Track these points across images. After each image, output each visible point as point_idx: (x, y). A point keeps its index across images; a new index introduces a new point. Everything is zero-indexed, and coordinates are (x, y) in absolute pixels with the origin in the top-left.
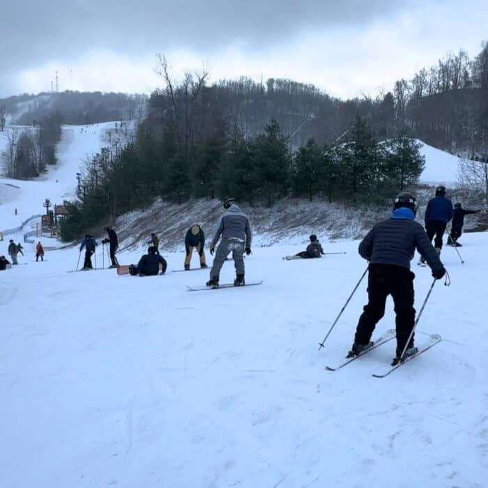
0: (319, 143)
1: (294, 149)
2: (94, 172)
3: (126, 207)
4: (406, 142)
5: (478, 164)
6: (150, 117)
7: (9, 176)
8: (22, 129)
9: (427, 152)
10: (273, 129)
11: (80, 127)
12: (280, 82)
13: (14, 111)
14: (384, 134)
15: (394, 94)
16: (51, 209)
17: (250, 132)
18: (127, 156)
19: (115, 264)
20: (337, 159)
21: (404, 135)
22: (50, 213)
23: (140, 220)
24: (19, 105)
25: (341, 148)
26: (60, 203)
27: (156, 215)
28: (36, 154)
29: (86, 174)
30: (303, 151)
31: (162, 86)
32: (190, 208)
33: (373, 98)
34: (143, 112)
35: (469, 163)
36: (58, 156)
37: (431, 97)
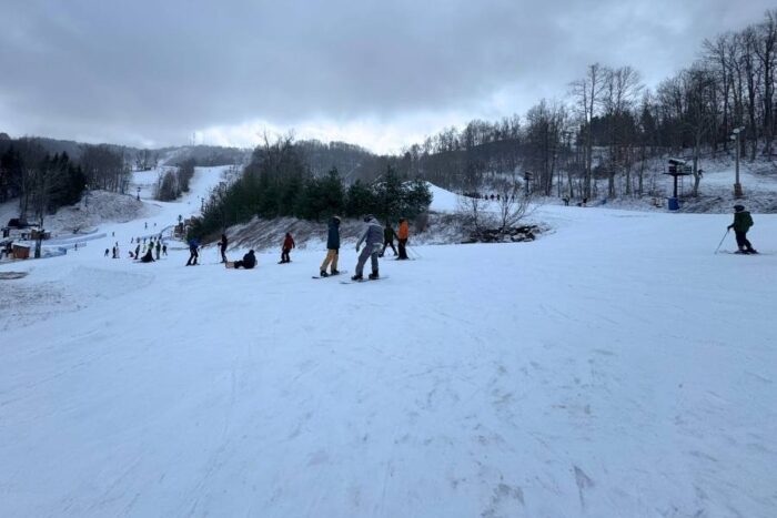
0: (363, 182)
1: (347, 186)
2: (213, 197)
3: (234, 222)
4: (420, 184)
5: (469, 199)
6: (253, 164)
7: (156, 199)
8: (168, 169)
9: (433, 189)
10: (334, 172)
11: (207, 169)
12: (338, 144)
13: (164, 157)
14: (406, 177)
15: (412, 153)
16: (182, 221)
17: (318, 174)
18: (237, 187)
19: (224, 261)
20: (375, 193)
21: (419, 178)
22: (181, 225)
23: (242, 231)
24: (168, 153)
25: (377, 186)
26: (189, 217)
27: (253, 228)
28: (176, 185)
29: (208, 199)
30: (353, 187)
31: (263, 143)
32: (276, 223)
33: (398, 155)
34: (248, 160)
35: (462, 197)
36: (190, 186)
37: (434, 155)
